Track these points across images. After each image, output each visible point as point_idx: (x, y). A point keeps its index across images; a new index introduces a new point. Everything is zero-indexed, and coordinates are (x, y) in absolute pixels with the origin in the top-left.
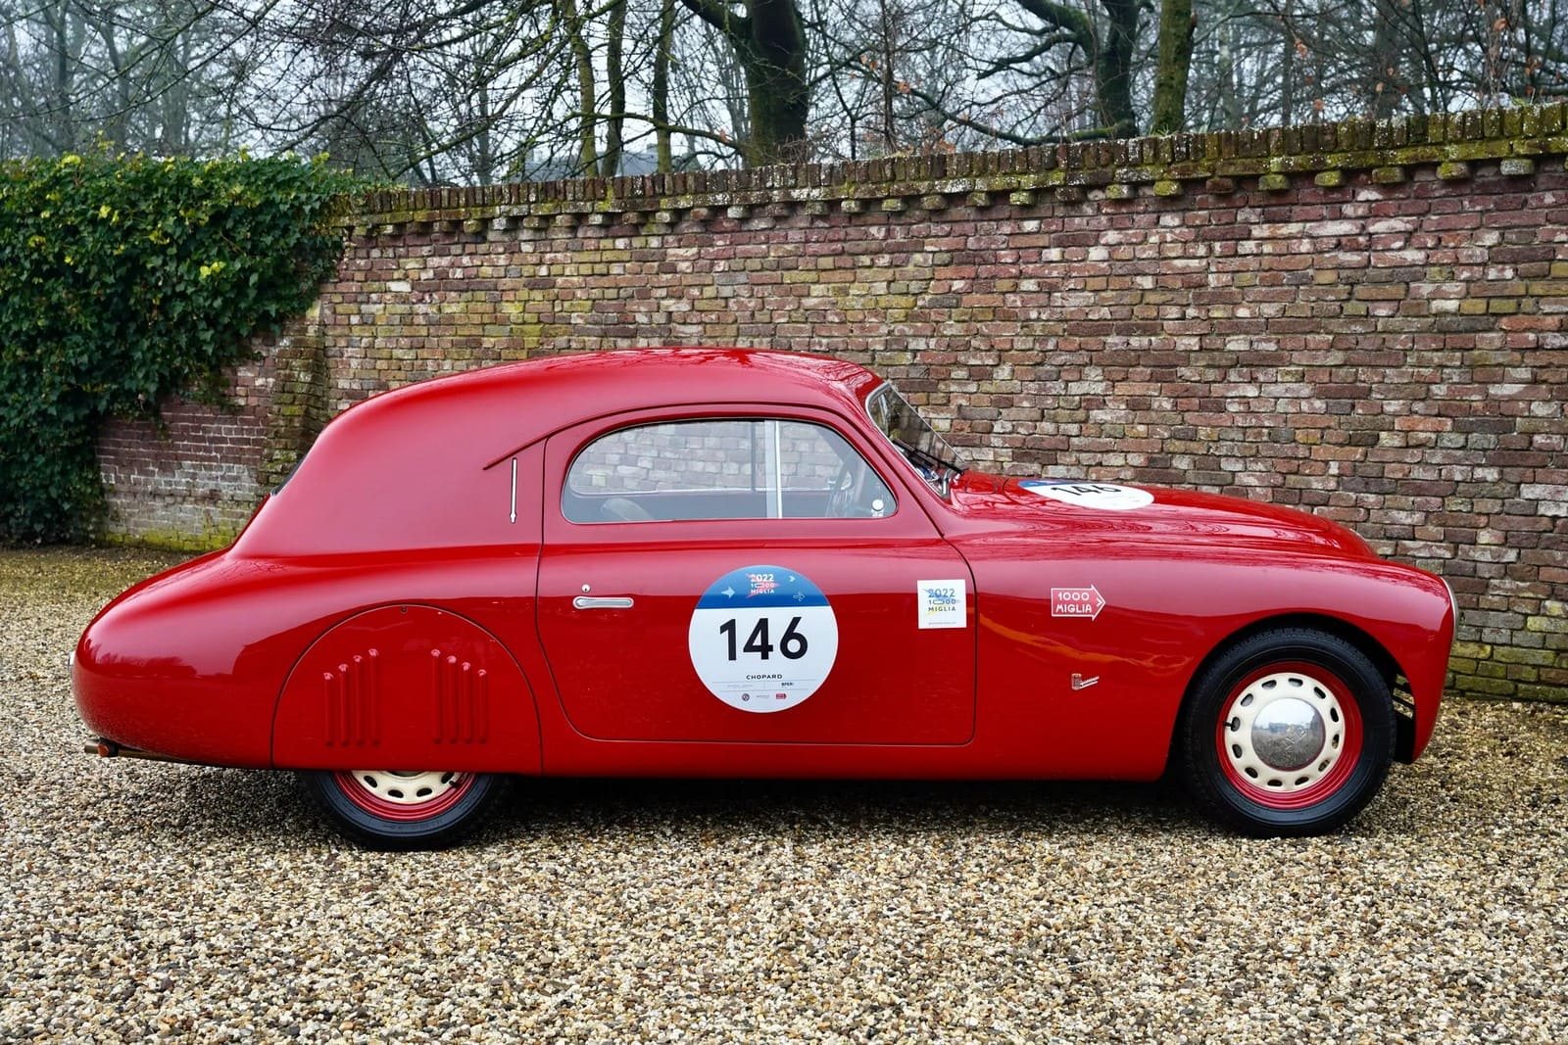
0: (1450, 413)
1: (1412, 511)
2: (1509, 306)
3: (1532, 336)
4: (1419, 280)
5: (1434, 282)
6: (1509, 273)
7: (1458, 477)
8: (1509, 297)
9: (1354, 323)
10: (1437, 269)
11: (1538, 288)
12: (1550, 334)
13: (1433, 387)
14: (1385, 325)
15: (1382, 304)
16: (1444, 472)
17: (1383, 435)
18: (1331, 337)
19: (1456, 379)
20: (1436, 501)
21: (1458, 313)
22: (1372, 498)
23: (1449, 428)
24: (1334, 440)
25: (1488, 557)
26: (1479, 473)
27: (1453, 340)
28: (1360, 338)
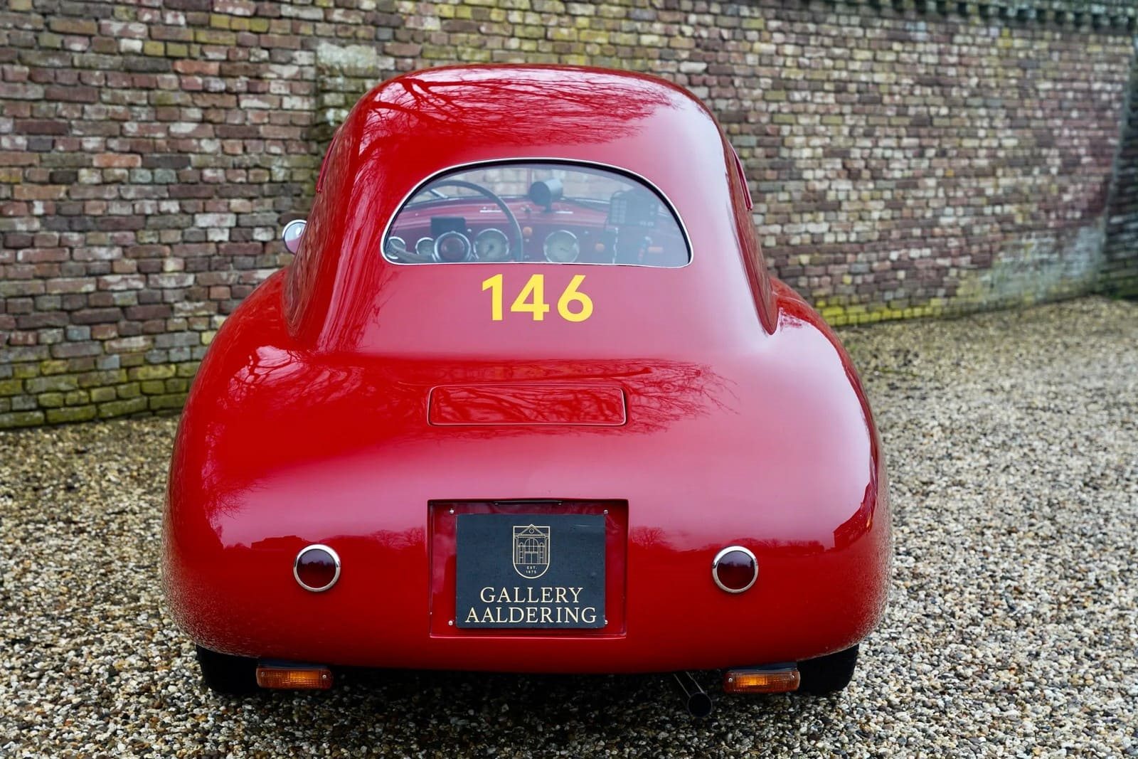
0: (141, 150)
1: (112, 247)
2: (180, 50)
3: (200, 80)
4: (106, 17)
5: (120, 21)
6: (182, 20)
7: (149, 211)
8: (180, 42)
9: (52, 56)
10: (123, 8)
11: (203, 36)
12: (212, 79)
13: (126, 125)
14: (81, 61)
15: (77, 39)
16: (137, 207)
17: (83, 172)
18: (26, 69)
19: (144, 117)
20: (130, 235)
21: (142, 54)
22: (75, 237)
23: (139, 163)
24: (37, 178)
25: (173, 284)
26: (165, 206)
27: (141, 79)
28: (58, 72)
